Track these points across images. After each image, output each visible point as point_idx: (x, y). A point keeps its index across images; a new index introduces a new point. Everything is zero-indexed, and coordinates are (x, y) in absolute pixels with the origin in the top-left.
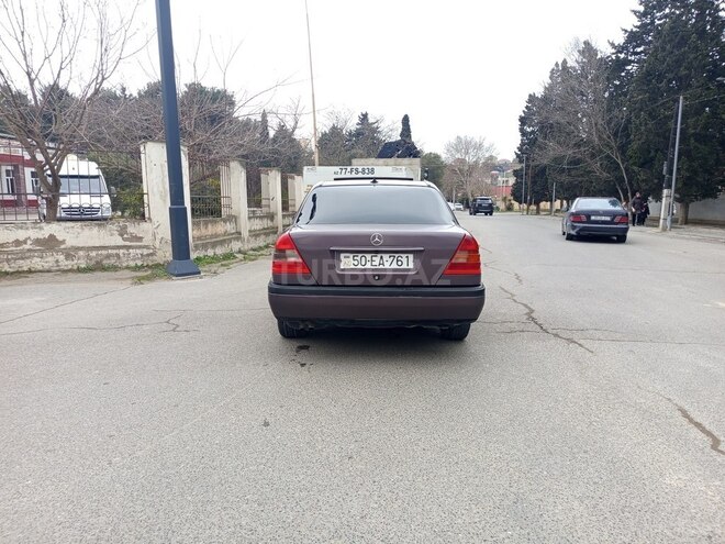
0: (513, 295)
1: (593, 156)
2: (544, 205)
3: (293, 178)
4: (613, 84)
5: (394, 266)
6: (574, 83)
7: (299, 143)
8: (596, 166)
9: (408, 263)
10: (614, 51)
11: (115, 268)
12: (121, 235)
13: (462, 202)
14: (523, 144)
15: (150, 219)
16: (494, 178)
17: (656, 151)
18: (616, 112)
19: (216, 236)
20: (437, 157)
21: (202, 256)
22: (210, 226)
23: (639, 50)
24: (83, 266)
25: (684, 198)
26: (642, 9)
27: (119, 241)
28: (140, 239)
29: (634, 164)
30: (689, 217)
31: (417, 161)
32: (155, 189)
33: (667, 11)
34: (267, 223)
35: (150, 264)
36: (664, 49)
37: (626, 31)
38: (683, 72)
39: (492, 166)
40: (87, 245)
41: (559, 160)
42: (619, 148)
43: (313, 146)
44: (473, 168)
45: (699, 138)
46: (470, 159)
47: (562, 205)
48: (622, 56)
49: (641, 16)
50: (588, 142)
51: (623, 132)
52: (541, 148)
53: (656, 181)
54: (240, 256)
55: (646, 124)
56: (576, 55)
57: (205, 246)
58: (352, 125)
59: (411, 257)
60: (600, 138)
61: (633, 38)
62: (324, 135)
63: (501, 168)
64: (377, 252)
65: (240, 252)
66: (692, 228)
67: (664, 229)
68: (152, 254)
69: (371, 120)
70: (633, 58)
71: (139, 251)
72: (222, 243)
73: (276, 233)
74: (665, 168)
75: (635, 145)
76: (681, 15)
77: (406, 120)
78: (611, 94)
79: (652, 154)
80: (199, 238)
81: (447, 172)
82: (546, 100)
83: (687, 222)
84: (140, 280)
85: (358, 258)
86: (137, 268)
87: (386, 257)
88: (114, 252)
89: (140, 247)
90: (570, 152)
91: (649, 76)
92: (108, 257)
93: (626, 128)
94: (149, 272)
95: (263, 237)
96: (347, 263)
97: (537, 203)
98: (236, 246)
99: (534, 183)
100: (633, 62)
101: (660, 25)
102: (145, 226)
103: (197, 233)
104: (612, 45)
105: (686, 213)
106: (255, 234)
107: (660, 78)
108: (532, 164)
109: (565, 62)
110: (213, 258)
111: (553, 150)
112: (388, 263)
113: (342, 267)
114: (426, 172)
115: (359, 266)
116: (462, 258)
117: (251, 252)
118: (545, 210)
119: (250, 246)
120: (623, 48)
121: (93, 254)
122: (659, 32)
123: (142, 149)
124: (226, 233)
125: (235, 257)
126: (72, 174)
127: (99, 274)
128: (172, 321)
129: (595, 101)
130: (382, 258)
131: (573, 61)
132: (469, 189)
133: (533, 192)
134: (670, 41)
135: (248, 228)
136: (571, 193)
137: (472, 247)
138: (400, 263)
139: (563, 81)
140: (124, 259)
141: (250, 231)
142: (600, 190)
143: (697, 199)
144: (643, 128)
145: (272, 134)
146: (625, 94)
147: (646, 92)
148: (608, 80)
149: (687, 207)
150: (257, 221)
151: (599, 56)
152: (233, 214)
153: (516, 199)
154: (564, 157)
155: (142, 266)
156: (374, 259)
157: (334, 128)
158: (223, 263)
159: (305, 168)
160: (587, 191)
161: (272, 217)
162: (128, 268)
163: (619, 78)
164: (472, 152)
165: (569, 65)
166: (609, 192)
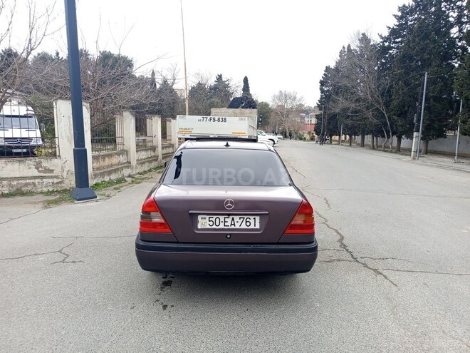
0: (326, 221)
1: (368, 108)
2: (335, 138)
3: (170, 121)
4: (381, 62)
5: (244, 226)
6: (356, 60)
7: (176, 93)
8: (369, 114)
9: (255, 223)
10: (382, 40)
11: (31, 193)
12: (37, 168)
13: (282, 134)
14: (322, 98)
15: (59, 156)
16: (303, 118)
17: (409, 107)
18: (383, 80)
19: (112, 166)
20: (266, 105)
21: (100, 182)
22: (107, 159)
23: (397, 40)
24: (6, 192)
25: (425, 138)
26: (400, 14)
27: (36, 173)
28: (52, 171)
29: (395, 114)
30: (429, 149)
31: (255, 110)
32: (64, 135)
33: (416, 16)
34: (150, 153)
35: (59, 189)
36: (414, 41)
37: (390, 28)
38: (426, 56)
39: (301, 111)
40: (10, 176)
41: (345, 110)
42: (385, 104)
43: (185, 95)
44: (290, 111)
45: (435, 99)
46: (288, 106)
47: (345, 139)
48: (387, 44)
49: (399, 18)
50: (365, 100)
51: (387, 94)
52: (334, 102)
53: (408, 126)
54: (129, 180)
55: (403, 89)
56: (358, 42)
57: (102, 175)
58: (212, 82)
59: (258, 218)
60: (372, 96)
61: (394, 33)
62: (193, 88)
63: (307, 112)
64: (229, 215)
65: (130, 176)
66: (431, 157)
67: (414, 159)
68: (60, 183)
69: (224, 80)
70: (393, 45)
71: (50, 180)
72: (116, 171)
73: (157, 160)
74: (415, 118)
75: (395, 102)
76: (425, 19)
77: (246, 80)
78: (379, 68)
79: (406, 109)
80: (98, 169)
81: (273, 114)
82: (337, 69)
83: (427, 152)
84: (49, 204)
85: (213, 220)
86: (49, 193)
87: (236, 218)
88: (31, 181)
89: (51, 177)
90: (353, 105)
91: (405, 58)
92: (26, 185)
93: (389, 91)
94: (58, 196)
95: (147, 164)
96: (204, 223)
98: (126, 172)
99: (329, 123)
100: (394, 48)
101: (411, 25)
102: (55, 161)
103: (96, 165)
104: (381, 36)
105: (427, 146)
106: (141, 162)
107: (411, 59)
108: (328, 112)
109: (349, 46)
110: (108, 183)
111: (341, 103)
112: (239, 224)
113: (199, 227)
114: (261, 117)
115: (214, 227)
117: (138, 176)
118: (335, 141)
119: (137, 171)
120: (387, 39)
121: (15, 183)
122: (411, 30)
123: (54, 104)
124: (119, 163)
125: (125, 181)
126: (14, 114)
127: (18, 198)
128: (63, 251)
129: (369, 72)
130: (233, 219)
131: (355, 46)
132: (287, 126)
133: (328, 129)
134: (418, 36)
135: (136, 158)
136: (352, 131)
137: (308, 211)
138: (248, 224)
139: (349, 58)
140: (39, 186)
141: (137, 160)
142: (372, 131)
143: (433, 137)
144: (400, 92)
145: (158, 86)
146: (388, 69)
147: (402, 68)
148: (378, 59)
149: (427, 143)
150: (143, 153)
151: (372, 43)
152: (125, 149)
153: (317, 134)
154: (348, 108)
155: (53, 192)
156: (226, 220)
157: (199, 84)
158: (116, 186)
159: (178, 116)
160: (363, 131)
161: (154, 149)
162: (41, 193)
163: (385, 58)
164: (289, 101)
165: (352, 48)
166: (378, 132)
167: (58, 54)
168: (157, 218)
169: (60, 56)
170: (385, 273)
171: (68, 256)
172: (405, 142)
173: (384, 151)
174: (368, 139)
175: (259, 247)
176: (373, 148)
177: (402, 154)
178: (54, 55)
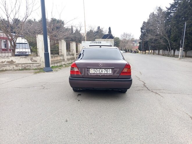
0: (139, 78)
1: (161, 38)
2: (147, 51)
3: (79, 44)
4: (167, 19)
5: (106, 72)
6: (156, 18)
7: (81, 34)
8: (161, 41)
9: (110, 72)
10: (167, 10)
11: (29, 69)
12: (31, 60)
13: (125, 50)
14: (141, 35)
15: (39, 56)
16: (134, 44)
17: (178, 37)
18: (167, 26)
19: (58, 60)
20: (118, 38)
21: (53, 66)
22: (56, 57)
23: (174, 9)
24: (21, 69)
25: (185, 50)
27: (30, 62)
28: (36, 61)
29: (172, 41)
30: (187, 55)
31: (113, 39)
32: (40, 48)
34: (72, 57)
35: (39, 68)
36: (181, 9)
37: (171, 4)
38: (186, 16)
39: (133, 41)
40: (22, 63)
41: (151, 39)
42: (168, 36)
43: (85, 35)
44: (128, 41)
45: (190, 34)
46: (127, 39)
47: (152, 52)
48: (169, 11)
50: (159, 35)
51: (169, 32)
52: (147, 36)
53: (178, 45)
54: (64, 66)
55: (176, 30)
56: (157, 11)
57: (54, 63)
58: (96, 30)
59: (111, 70)
60: (163, 33)
61: (173, 6)
62: (88, 32)
63: (136, 41)
64: (101, 68)
65: (64, 65)
66: (188, 58)
67: (180, 59)
68: (39, 65)
69: (101, 28)
70: (172, 12)
71: (36, 65)
72: (59, 62)
73: (74, 59)
74: (181, 42)
75: (172, 36)
77: (110, 28)
78: (166, 22)
79: (177, 38)
80: (53, 61)
81: (121, 42)
82: (148, 23)
83: (186, 56)
84: (36, 73)
85: (95, 70)
86: (35, 69)
87: (103, 70)
88: (29, 65)
89: (36, 64)
90: (154, 37)
91: (177, 16)
92: (27, 66)
93: (170, 31)
94: (39, 70)
95: (71, 60)
96: (92, 71)
97: (145, 51)
98: (63, 63)
99: (144, 45)
100: (172, 13)
101: (180, 2)
102: (37, 58)
104: (167, 8)
105: (186, 54)
106: (68, 60)
107: (180, 17)
108: (144, 40)
110: (56, 66)
111: (150, 37)
112: (104, 72)
113: (90, 73)
114: (115, 42)
115: (96, 72)
116: (126, 70)
117: (67, 65)
118: (147, 53)
119: (67, 63)
120: (170, 9)
121: (23, 65)
122: (180, 5)
123: (37, 36)
124: (60, 60)
125: (63, 66)
126: (20, 42)
127: (25, 71)
128: (43, 86)
129: (161, 23)
130: (102, 70)
131: (156, 12)
132: (127, 47)
133: (144, 48)
134: (183, 7)
135: (67, 58)
136: (154, 48)
137: (129, 67)
138: (107, 72)
139: (153, 18)
140: (32, 67)
141: (67, 59)
142: (163, 48)
143: (189, 50)
144: (175, 31)
145: (74, 32)
146: (170, 22)
147: (176, 21)
148: (165, 17)
149: (186, 53)
150: (69, 56)
151: (163, 11)
152: (62, 54)
153: (139, 50)
154: (153, 39)
155: (37, 69)
156: (100, 70)
157: (91, 30)
158: (59, 68)
159: (82, 42)
160: (159, 48)
161: (73, 55)
162: (33, 69)
163: (168, 17)
164: (128, 37)
165: (154, 14)
166: (165, 48)
167: (35, 20)
168: (76, 70)
169: (36, 21)
170: (160, 94)
171: (45, 87)
172: (177, 53)
173: (168, 56)
174: (161, 51)
175: (111, 79)
176: (163, 55)
177: (175, 57)
178: (33, 21)
